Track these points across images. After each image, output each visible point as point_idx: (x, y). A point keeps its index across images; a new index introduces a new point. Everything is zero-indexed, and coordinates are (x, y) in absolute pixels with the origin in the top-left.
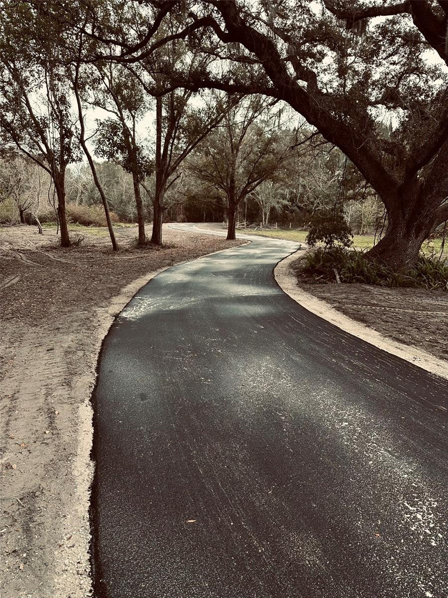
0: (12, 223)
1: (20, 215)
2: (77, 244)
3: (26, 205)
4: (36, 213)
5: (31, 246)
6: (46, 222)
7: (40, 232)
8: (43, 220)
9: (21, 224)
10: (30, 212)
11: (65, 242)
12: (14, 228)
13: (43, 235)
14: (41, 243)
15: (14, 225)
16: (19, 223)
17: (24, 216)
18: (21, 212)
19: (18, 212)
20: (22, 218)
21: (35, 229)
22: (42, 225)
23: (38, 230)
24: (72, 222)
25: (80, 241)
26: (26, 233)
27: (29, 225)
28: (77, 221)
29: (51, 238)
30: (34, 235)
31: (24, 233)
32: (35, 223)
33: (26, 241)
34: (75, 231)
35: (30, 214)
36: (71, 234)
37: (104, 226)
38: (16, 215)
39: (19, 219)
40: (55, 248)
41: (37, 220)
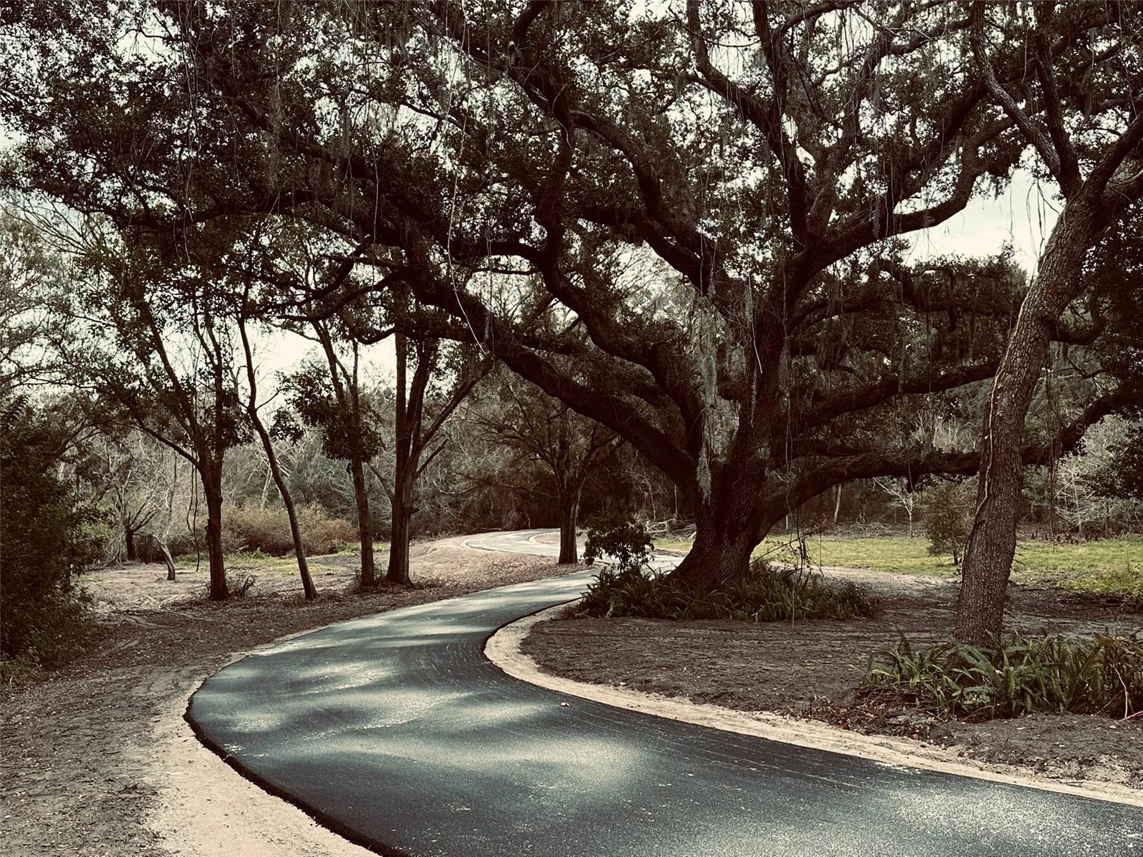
0: (108, 561)
1: (127, 540)
2: (241, 593)
3: (141, 517)
4: (163, 535)
5: (151, 604)
6: (185, 553)
7: (171, 577)
8: (178, 549)
9: (128, 562)
10: (149, 532)
11: (219, 589)
12: (113, 573)
13: (176, 582)
14: (172, 599)
15: (112, 565)
16: (123, 561)
17: (134, 543)
18: (130, 533)
19: (123, 535)
20: (130, 546)
21: (162, 570)
22: (176, 561)
23: (167, 572)
24: (245, 550)
25: (247, 586)
26: (141, 581)
27: (148, 563)
28: (257, 546)
29: (193, 588)
30: (157, 585)
31: (136, 580)
32: (161, 558)
33: (140, 595)
34: (237, 568)
35: (150, 537)
36: (230, 574)
37: (318, 554)
38: (116, 542)
39: (125, 550)
40: (197, 604)
41: (166, 550)
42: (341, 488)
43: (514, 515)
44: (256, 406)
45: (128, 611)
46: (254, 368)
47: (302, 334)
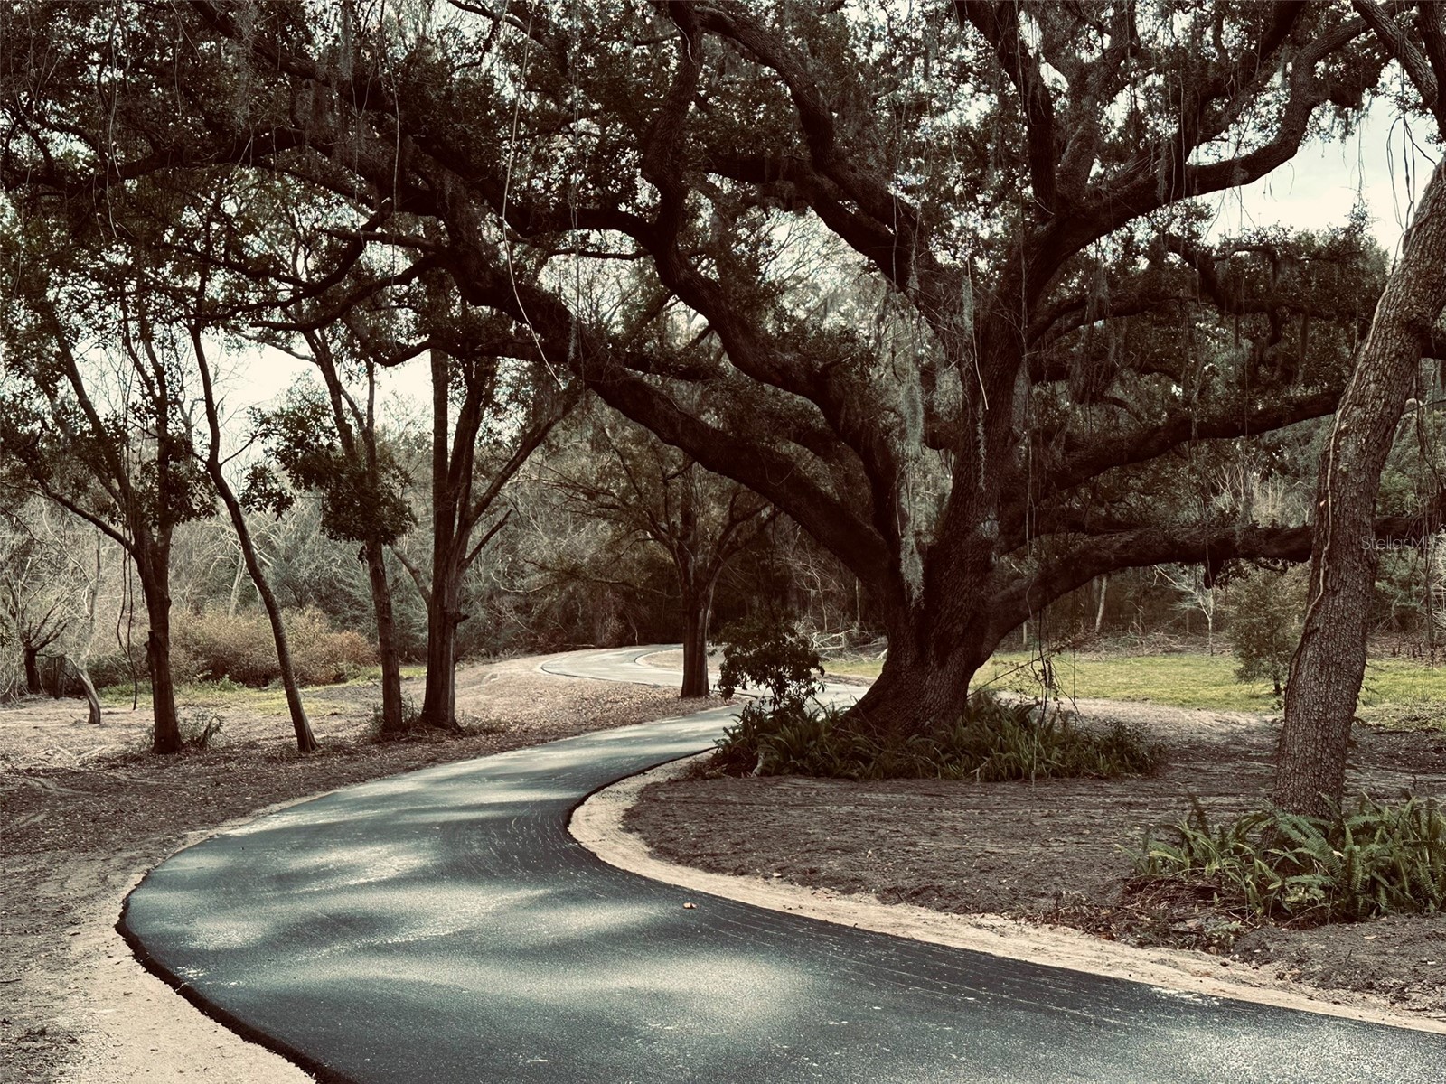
1: (26, 663)
2: (201, 742)
3: (48, 628)
4: (82, 656)
5: (65, 759)
6: (116, 683)
7: (95, 718)
8: (105, 677)
9: (29, 696)
10: (59, 652)
11: (167, 738)
12: (6, 713)
13: (102, 727)
14: (96, 751)
15: (5, 700)
16: (21, 694)
17: (38, 667)
18: (31, 653)
19: (20, 656)
20: (31, 672)
21: (80, 709)
22: (102, 695)
23: (88, 711)
24: (206, 678)
25: (209, 732)
26: (48, 725)
27: (57, 698)
28: (225, 672)
29: (128, 735)
30: (73, 731)
31: (40, 724)
32: (78, 691)
33: (46, 748)
34: (192, 706)
35: (62, 658)
36: (184, 715)
37: (318, 683)
38: (11, 667)
39: (23, 678)
40: (136, 759)
41: (86, 678)
42: (350, 585)
43: (613, 624)
44: (220, 461)
45: (30, 770)
46: (216, 403)
47: (288, 350)
